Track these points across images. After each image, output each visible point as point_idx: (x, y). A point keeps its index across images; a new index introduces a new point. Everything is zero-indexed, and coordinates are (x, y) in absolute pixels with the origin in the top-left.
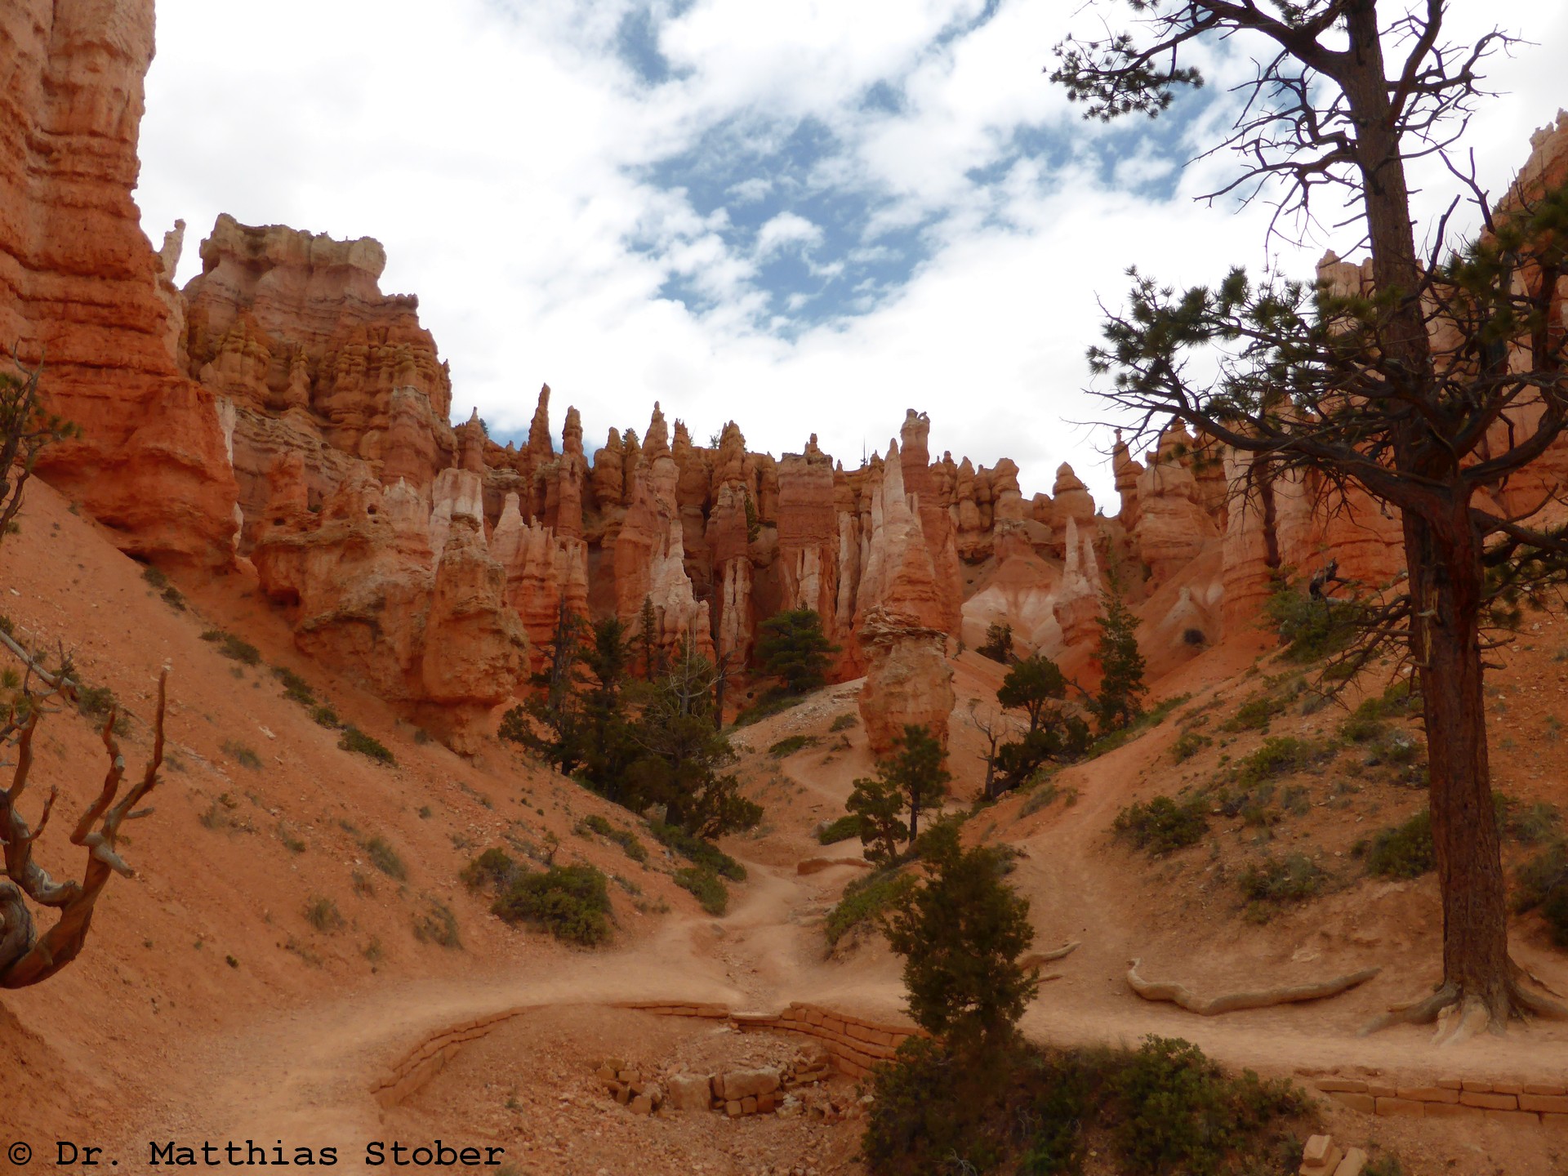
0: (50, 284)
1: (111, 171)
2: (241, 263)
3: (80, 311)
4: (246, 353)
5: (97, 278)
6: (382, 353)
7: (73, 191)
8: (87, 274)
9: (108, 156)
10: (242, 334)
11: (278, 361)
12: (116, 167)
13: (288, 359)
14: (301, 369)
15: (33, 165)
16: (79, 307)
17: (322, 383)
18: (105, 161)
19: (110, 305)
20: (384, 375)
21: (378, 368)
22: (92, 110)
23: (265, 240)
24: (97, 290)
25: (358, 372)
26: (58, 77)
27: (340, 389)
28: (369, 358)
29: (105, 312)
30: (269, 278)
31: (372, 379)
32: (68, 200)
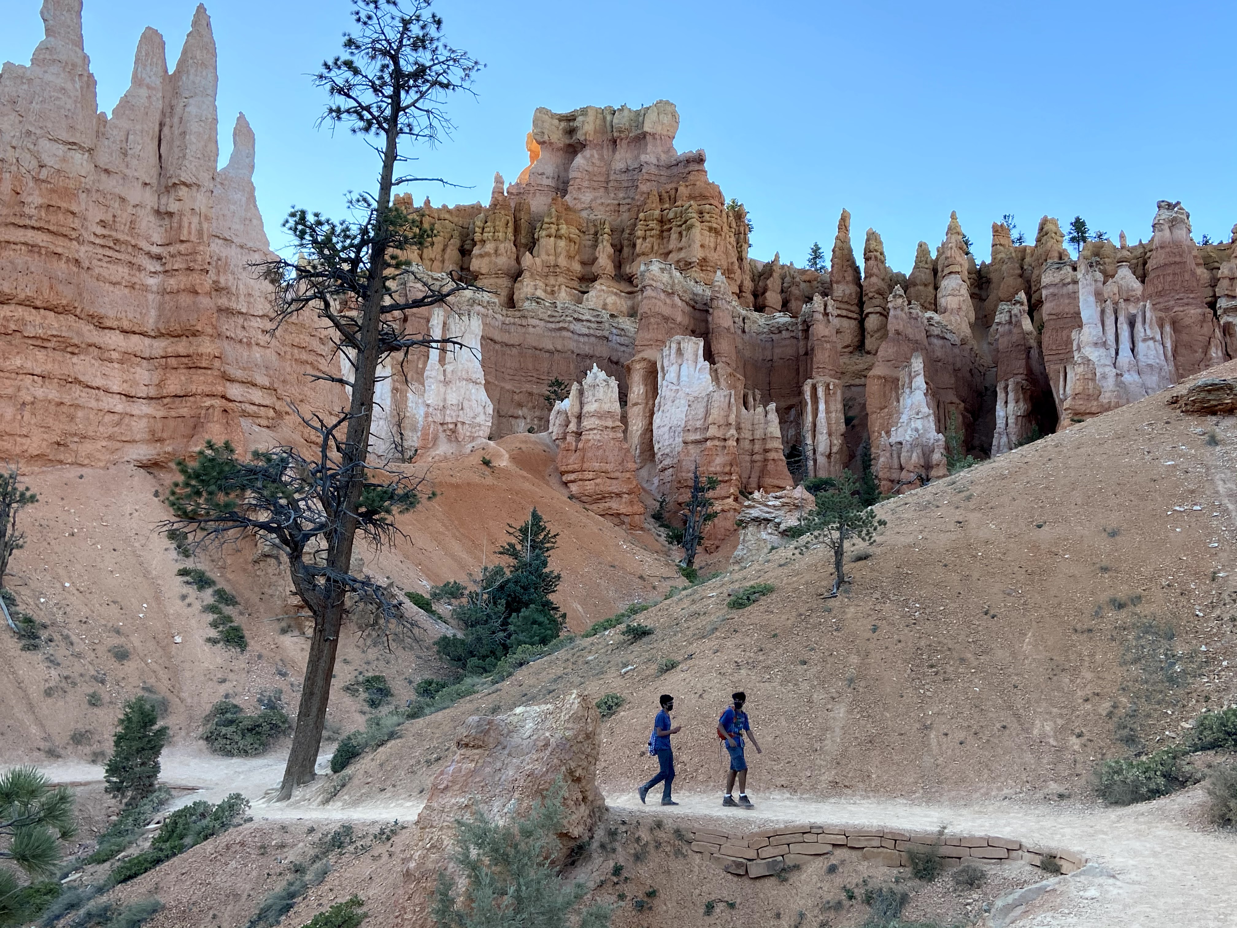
0: (159, 347)
1: (191, 264)
2: (559, 149)
3: (173, 362)
4: (558, 237)
5: (184, 338)
6: (671, 215)
7: (172, 283)
8: (179, 336)
9: (191, 254)
10: (554, 220)
11: (587, 237)
12: (195, 261)
13: (596, 233)
14: (605, 243)
15: (153, 270)
16: (173, 359)
17: (626, 250)
18: (188, 258)
19: (188, 356)
20: (674, 236)
21: (671, 228)
22: (180, 227)
23: (576, 124)
24: (182, 347)
25: (652, 236)
26: (163, 209)
27: (638, 255)
28: (661, 221)
29: (185, 360)
30: (579, 160)
31: (665, 240)
32: (168, 290)
